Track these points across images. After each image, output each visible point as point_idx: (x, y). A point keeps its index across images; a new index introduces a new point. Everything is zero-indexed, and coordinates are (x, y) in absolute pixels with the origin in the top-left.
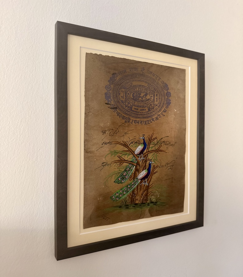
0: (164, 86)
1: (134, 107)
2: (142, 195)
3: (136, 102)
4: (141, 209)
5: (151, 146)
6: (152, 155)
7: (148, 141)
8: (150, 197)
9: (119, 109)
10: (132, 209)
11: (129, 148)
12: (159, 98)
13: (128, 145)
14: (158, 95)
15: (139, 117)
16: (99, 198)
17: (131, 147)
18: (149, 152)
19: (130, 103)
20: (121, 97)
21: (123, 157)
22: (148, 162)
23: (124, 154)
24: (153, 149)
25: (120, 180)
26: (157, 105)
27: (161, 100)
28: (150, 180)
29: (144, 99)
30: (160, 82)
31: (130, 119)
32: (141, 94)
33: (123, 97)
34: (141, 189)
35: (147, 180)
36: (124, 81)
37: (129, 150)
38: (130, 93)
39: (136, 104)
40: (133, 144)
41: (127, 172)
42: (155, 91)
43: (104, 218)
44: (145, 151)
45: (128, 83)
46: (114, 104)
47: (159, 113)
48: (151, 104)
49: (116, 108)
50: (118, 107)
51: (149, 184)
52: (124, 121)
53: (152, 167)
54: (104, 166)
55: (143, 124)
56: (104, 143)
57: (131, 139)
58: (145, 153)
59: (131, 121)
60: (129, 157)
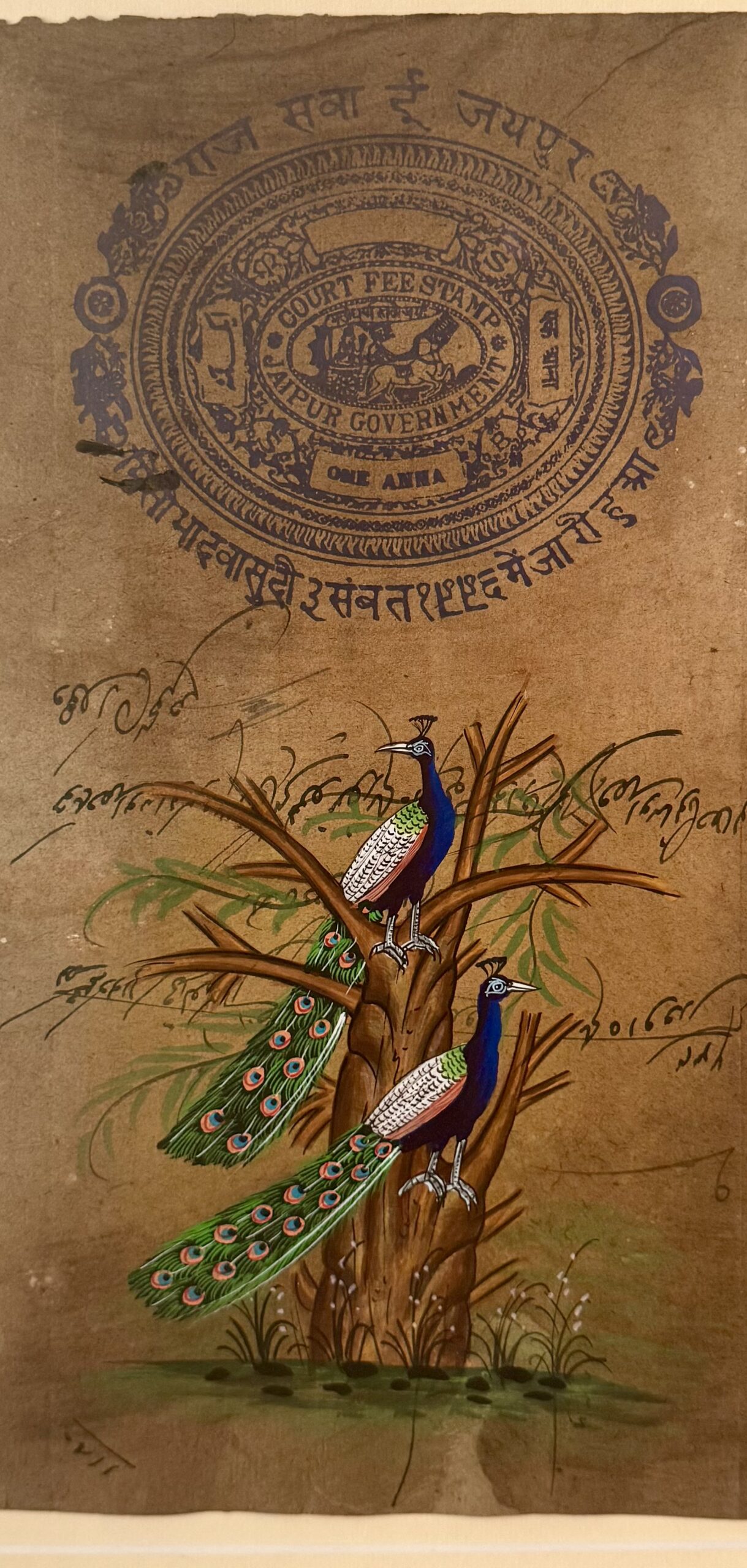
0: (626, 221)
1: (325, 459)
2: (416, 1287)
3: (347, 411)
4: (404, 1425)
5: (497, 825)
6: (514, 917)
7: (469, 778)
8: (495, 1323)
9: (199, 483)
10: (322, 1405)
11: (286, 845)
12: (577, 353)
13: (283, 814)
14: (564, 324)
15: (381, 555)
16: (40, 1277)
17: (305, 831)
18: (481, 887)
19: (294, 424)
20: (213, 371)
21: (234, 922)
22: (469, 985)
23: (245, 900)
24: (523, 853)
25: (213, 1134)
26: (550, 425)
27: (600, 367)
28: (487, 1151)
29: (420, 370)
30: (579, 191)
31: (290, 572)
32: (387, 326)
33: (229, 371)
34: (401, 1238)
35: (466, 1160)
36: (233, 230)
37: (291, 863)
38: (286, 332)
39: (343, 426)
40: (326, 803)
41: (274, 1068)
42: (530, 283)
43: (79, 1450)
44: (443, 875)
45: (270, 235)
46: (151, 447)
47: (580, 504)
48: (494, 412)
49: (169, 481)
50: (186, 467)
51: (481, 1193)
52: (236, 594)
53: (510, 1026)
54: (79, 1000)
55: (416, 611)
56: (68, 795)
57: (305, 756)
58: (443, 894)
59: (302, 590)
60: (290, 928)
